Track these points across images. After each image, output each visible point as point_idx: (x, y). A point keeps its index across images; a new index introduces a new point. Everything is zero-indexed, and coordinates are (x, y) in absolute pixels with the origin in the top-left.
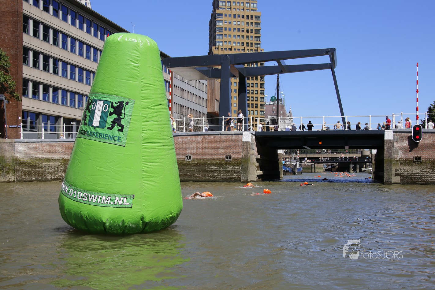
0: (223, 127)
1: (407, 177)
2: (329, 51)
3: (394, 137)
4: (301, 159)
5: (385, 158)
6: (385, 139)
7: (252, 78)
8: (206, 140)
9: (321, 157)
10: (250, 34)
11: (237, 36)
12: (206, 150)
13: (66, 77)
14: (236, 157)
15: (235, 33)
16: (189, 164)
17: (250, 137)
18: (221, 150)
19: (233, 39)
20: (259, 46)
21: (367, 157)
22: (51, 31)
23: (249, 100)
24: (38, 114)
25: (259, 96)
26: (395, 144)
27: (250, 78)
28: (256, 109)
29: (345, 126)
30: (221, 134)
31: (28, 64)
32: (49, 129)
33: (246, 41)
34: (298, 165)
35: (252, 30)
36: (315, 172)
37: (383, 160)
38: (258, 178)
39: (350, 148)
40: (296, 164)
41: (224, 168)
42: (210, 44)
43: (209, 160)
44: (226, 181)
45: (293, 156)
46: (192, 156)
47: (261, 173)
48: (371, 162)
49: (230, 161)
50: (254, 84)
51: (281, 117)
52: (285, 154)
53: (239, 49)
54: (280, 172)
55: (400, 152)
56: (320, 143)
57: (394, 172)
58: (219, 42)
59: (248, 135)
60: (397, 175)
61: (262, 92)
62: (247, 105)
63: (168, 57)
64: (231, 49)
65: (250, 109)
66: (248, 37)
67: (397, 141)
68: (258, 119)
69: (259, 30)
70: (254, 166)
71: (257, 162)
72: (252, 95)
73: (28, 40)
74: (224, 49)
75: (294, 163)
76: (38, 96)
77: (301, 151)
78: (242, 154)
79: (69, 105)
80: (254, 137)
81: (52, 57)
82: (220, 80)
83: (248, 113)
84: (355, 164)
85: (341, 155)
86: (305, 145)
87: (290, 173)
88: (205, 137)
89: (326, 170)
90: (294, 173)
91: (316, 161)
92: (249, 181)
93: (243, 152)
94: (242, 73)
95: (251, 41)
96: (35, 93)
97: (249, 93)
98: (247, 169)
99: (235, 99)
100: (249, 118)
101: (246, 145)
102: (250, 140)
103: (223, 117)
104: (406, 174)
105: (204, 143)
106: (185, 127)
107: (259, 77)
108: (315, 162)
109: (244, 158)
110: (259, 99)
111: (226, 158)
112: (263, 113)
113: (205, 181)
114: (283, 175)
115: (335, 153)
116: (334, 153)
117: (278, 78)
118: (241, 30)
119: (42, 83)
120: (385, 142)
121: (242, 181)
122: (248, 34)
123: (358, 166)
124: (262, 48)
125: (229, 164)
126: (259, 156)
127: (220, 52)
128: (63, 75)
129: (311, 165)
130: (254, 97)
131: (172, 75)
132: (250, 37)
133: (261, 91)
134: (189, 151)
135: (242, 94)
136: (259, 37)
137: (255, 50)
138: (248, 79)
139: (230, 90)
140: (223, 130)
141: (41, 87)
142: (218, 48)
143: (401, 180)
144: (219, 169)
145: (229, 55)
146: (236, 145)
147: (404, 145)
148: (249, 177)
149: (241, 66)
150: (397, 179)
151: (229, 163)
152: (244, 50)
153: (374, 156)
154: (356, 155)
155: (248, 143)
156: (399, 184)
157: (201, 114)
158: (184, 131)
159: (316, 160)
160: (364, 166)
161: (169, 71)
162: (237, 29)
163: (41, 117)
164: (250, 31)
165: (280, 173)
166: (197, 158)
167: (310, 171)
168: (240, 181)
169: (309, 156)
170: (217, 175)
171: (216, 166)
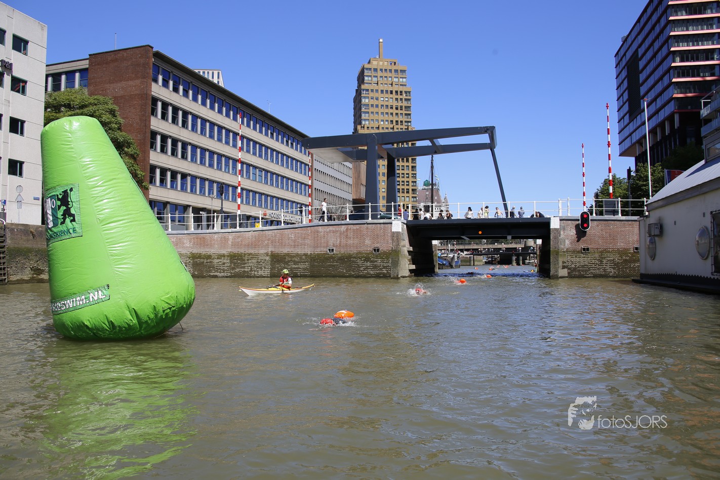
0: (370, 215)
1: (575, 269)
2: (488, 130)
3: (560, 225)
4: (459, 251)
5: (551, 249)
6: (551, 227)
7: (403, 160)
8: (350, 230)
9: (481, 249)
10: (399, 112)
11: (385, 113)
12: (350, 242)
13: (196, 162)
14: (385, 249)
15: (382, 110)
16: (332, 257)
17: (401, 227)
18: (368, 242)
19: (381, 117)
20: (409, 124)
21: (532, 248)
22: (180, 113)
23: (399, 185)
24: (165, 204)
25: (411, 180)
26: (562, 233)
27: (401, 159)
28: (408, 195)
29: (507, 213)
30: (368, 224)
31: (155, 150)
32: (177, 220)
33: (395, 119)
34: (456, 258)
35: (401, 107)
36: (474, 265)
37: (550, 251)
38: (411, 273)
39: (513, 238)
40: (454, 256)
41: (371, 262)
42: (354, 123)
43: (354, 253)
44: (374, 277)
45: (450, 247)
46: (334, 248)
47: (413, 267)
48: (536, 254)
49: (378, 254)
50: (405, 166)
51: (436, 204)
52: (440, 245)
53: (387, 128)
54: (435, 265)
55: (567, 242)
56: (480, 233)
57: (561, 264)
58: (365, 120)
59: (399, 224)
60: (564, 267)
61: (414, 176)
62: (397, 190)
63: (308, 137)
64: (378, 128)
65: (401, 194)
66: (397, 114)
67: (564, 229)
68: (410, 206)
69: (409, 107)
70: (406, 260)
71: (410, 255)
72: (403, 179)
73: (157, 124)
74: (370, 128)
75: (451, 255)
76: (166, 183)
77: (458, 241)
78: (391, 245)
79: (198, 193)
80: (405, 226)
81: (181, 141)
82: (366, 161)
83: (399, 200)
84: (518, 255)
85: (503, 246)
86: (463, 235)
87: (447, 266)
88: (350, 226)
89: (486, 263)
90: (451, 267)
92: (399, 276)
93: (393, 244)
94: (391, 154)
95: (400, 118)
96: (162, 181)
97: (399, 177)
98: (398, 263)
99: (384, 184)
100: (399, 205)
101: (396, 236)
102: (400, 231)
103: (370, 203)
104: (573, 266)
105: (349, 233)
107: (410, 159)
108: (474, 254)
109: (394, 250)
110: (411, 184)
111: (373, 251)
112: (415, 199)
113: (350, 276)
114: (439, 269)
115: (496, 244)
116: (494, 243)
117: (432, 160)
118: (389, 107)
119: (170, 169)
120: (551, 230)
121: (392, 276)
122: (397, 112)
123: (521, 258)
124: (412, 126)
125: (377, 257)
126: (412, 248)
127: (366, 131)
128: (192, 160)
129: (470, 257)
130: (405, 182)
131: (312, 157)
132: (399, 114)
133: (412, 174)
134: (331, 243)
135: (391, 178)
136: (410, 114)
137: (405, 129)
138: (398, 161)
139: (377, 174)
140: (370, 219)
141: (169, 174)
142: (364, 127)
143: (569, 273)
144: (365, 263)
145: (376, 134)
146: (385, 235)
147: (572, 234)
148: (399, 272)
149: (390, 146)
150: (563, 272)
152: (393, 128)
153: (538, 247)
154: (520, 246)
155: (398, 233)
156: (567, 277)
157: (345, 200)
158: (326, 221)
159: (476, 252)
160: (528, 258)
161: (309, 153)
162: (385, 106)
163: (168, 206)
164: (399, 108)
165: (435, 267)
166: (340, 251)
167: (469, 264)
168: (390, 276)
169: (467, 247)
170: (364, 271)
171: (362, 260)
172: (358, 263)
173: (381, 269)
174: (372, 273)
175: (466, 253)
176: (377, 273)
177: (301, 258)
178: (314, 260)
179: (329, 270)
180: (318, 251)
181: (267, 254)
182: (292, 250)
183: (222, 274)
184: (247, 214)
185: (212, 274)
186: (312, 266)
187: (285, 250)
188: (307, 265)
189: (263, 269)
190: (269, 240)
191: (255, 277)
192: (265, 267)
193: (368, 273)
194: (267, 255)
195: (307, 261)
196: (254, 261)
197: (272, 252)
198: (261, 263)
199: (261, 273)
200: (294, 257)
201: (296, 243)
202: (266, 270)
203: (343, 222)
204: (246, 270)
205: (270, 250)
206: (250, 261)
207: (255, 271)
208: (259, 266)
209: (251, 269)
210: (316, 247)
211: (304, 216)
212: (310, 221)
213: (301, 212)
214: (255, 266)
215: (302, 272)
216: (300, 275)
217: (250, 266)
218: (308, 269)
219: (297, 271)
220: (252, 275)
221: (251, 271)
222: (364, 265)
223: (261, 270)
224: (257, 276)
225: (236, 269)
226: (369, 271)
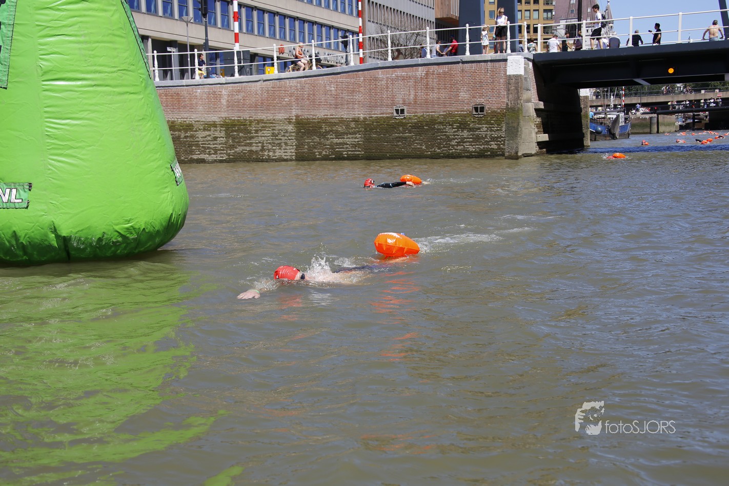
0: (468, 46)
4: (629, 107)
8: (433, 74)
9: (672, 102)
12: (433, 96)
14: (495, 107)
16: (401, 124)
17: (523, 66)
18: (464, 95)
28: (536, 7)
30: (463, 62)
34: (622, 120)
36: (658, 132)
38: (540, 148)
40: (618, 117)
41: (470, 130)
43: (440, 115)
44: (476, 157)
45: (612, 100)
46: (405, 108)
47: (545, 137)
49: (482, 116)
51: (588, 20)
52: (594, 97)
54: (583, 134)
56: (671, 71)
59: (519, 61)
65: (524, 6)
68: (539, 26)
70: (531, 124)
71: (538, 116)
75: (613, 116)
77: (629, 90)
78: (505, 100)
79: (161, 13)
80: (531, 64)
83: (519, 16)
85: (715, 95)
86: (638, 77)
87: (605, 136)
88: (432, 68)
89: (682, 128)
90: (613, 136)
91: (661, 110)
92: (520, 154)
93: (508, 97)
98: (518, 131)
101: (515, 83)
102: (522, 72)
103: (467, 25)
105: (430, 80)
106: (392, 50)
108: (658, 112)
109: (511, 108)
111: (474, 110)
112: (549, 14)
113: (434, 156)
114: (591, 140)
115: (702, 91)
121: (507, 154)
125: (480, 121)
126: (542, 103)
129: (651, 118)
134: (399, 99)
140: (468, 53)
144: (460, 133)
146: (493, 82)
148: (520, 147)
151: (480, 119)
155: (518, 77)
157: (422, 21)
158: (390, 59)
159: (661, 108)
165: (584, 137)
166: (416, 112)
167: (648, 130)
168: (503, 155)
169: (646, 100)
170: (457, 146)
171: (455, 127)
172: (446, 132)
173: (487, 143)
174: (471, 149)
175: (642, 110)
176: (481, 150)
177: (348, 126)
178: (371, 129)
179: (397, 146)
180: (377, 113)
181: (289, 121)
182: (333, 112)
183: (214, 157)
184: (252, 50)
185: (195, 157)
186: (368, 140)
187: (321, 113)
188: (358, 138)
189: (284, 146)
190: (291, 96)
191: (269, 160)
192: (286, 144)
193: (465, 150)
194: (290, 123)
195: (359, 132)
196: (268, 133)
197: (297, 116)
198: (280, 137)
199: (279, 153)
200: (335, 124)
201: (339, 101)
202: (288, 147)
203: (420, 61)
204: (254, 148)
205: (294, 113)
206: (260, 134)
207: (269, 150)
208: (277, 142)
209: (263, 147)
210: (372, 107)
211: (352, 52)
212: (362, 60)
213: (346, 44)
214: (269, 141)
215: (350, 151)
216: (346, 156)
217: (260, 142)
218: (360, 144)
219: (343, 150)
220: (264, 157)
221: (263, 150)
222: (458, 136)
223: (280, 149)
224: (273, 160)
225: (236, 148)
226: (467, 145)
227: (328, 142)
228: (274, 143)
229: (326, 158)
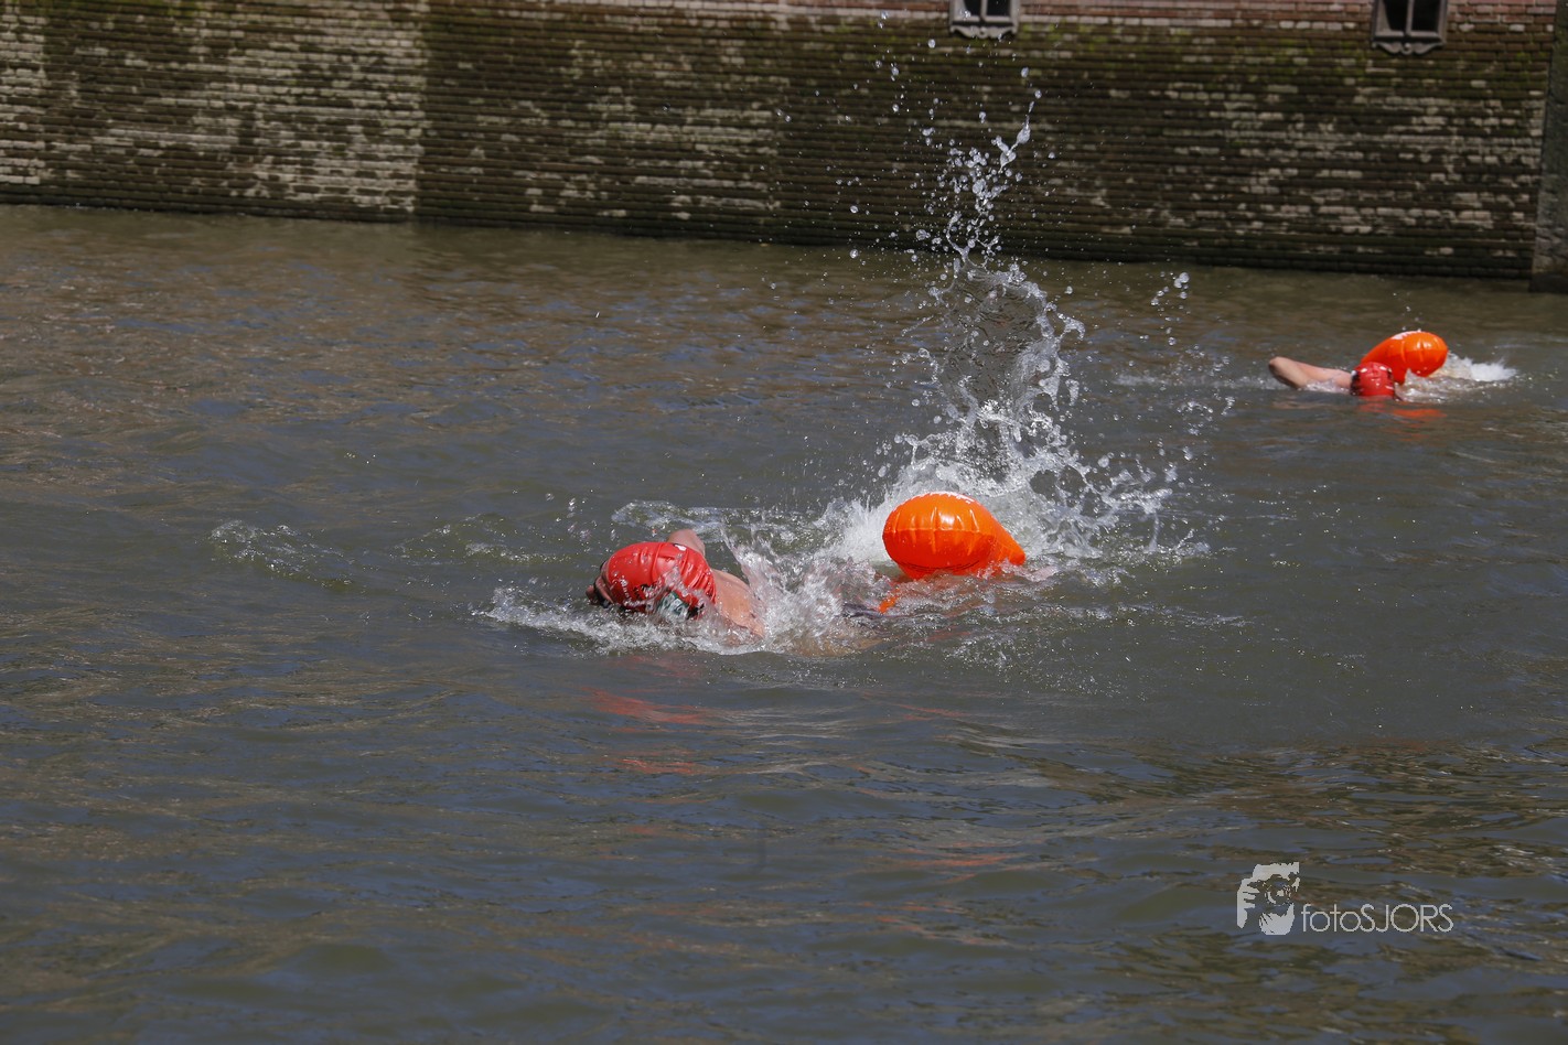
14: (1496, 5)
16: (988, 64)
41: (1353, 120)
43: (1201, 31)
121: (1545, 264)
125: (1411, 73)
151: (1412, 68)
166: (1073, 9)
168: (1520, 265)
170: (1278, 203)
171: (1273, 99)
172: (1225, 124)
173: (1441, 196)
174: (1353, 222)
176: (1403, 231)
177: (705, 61)
180: (867, 2)
181: (396, 10)
188: (757, 126)
189: (360, 141)
191: (277, 207)
192: (373, 130)
193: (1315, 227)
194: (399, 17)
195: (761, 92)
198: (340, 88)
199: (331, 175)
202: (382, 148)
204: (198, 140)
207: (279, 157)
208: (323, 114)
209: (247, 134)
214: (280, 108)
215: (706, 191)
216: (684, 215)
217: (232, 110)
218: (762, 159)
219: (671, 181)
220: (251, 192)
221: (245, 149)
222: (1287, 148)
223: (339, 152)
224: (297, 206)
225: (102, 128)
226: (1329, 204)
227: (597, 138)
228: (308, 120)
229: (578, 221)
